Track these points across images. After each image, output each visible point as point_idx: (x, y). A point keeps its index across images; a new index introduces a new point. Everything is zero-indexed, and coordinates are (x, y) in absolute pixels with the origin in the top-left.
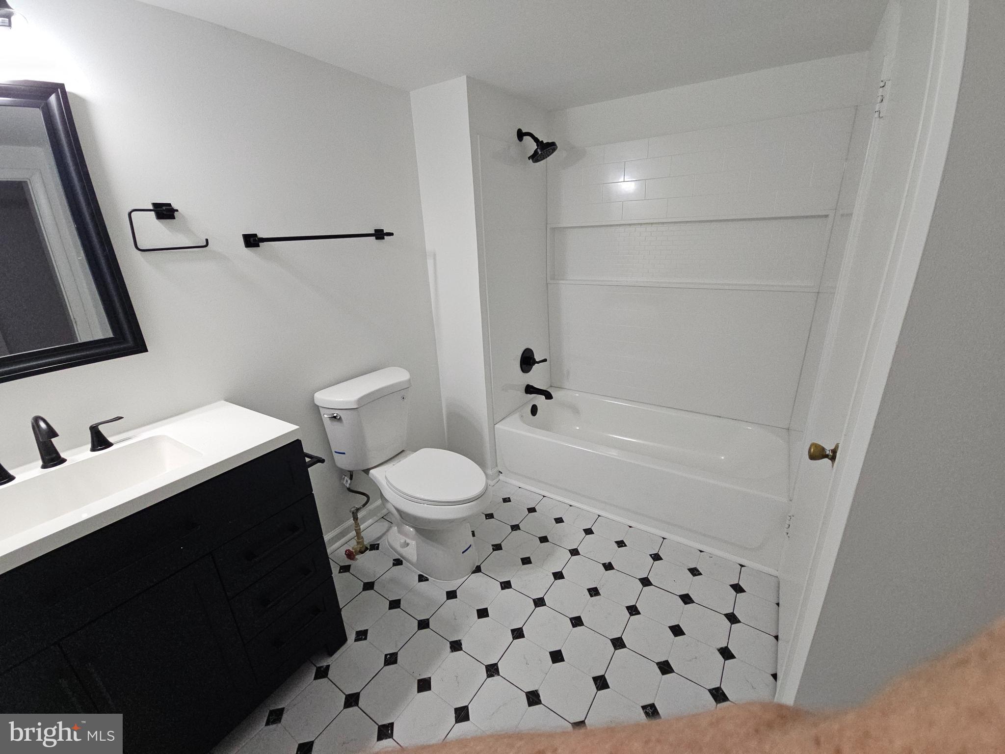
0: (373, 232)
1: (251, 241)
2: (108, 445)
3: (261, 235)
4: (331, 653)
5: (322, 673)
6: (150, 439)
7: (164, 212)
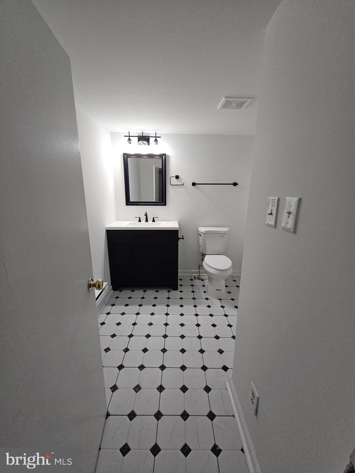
0: (233, 183)
1: (194, 184)
2: (154, 222)
3: (196, 183)
4: (173, 290)
5: (169, 291)
6: (160, 223)
7: (177, 177)
